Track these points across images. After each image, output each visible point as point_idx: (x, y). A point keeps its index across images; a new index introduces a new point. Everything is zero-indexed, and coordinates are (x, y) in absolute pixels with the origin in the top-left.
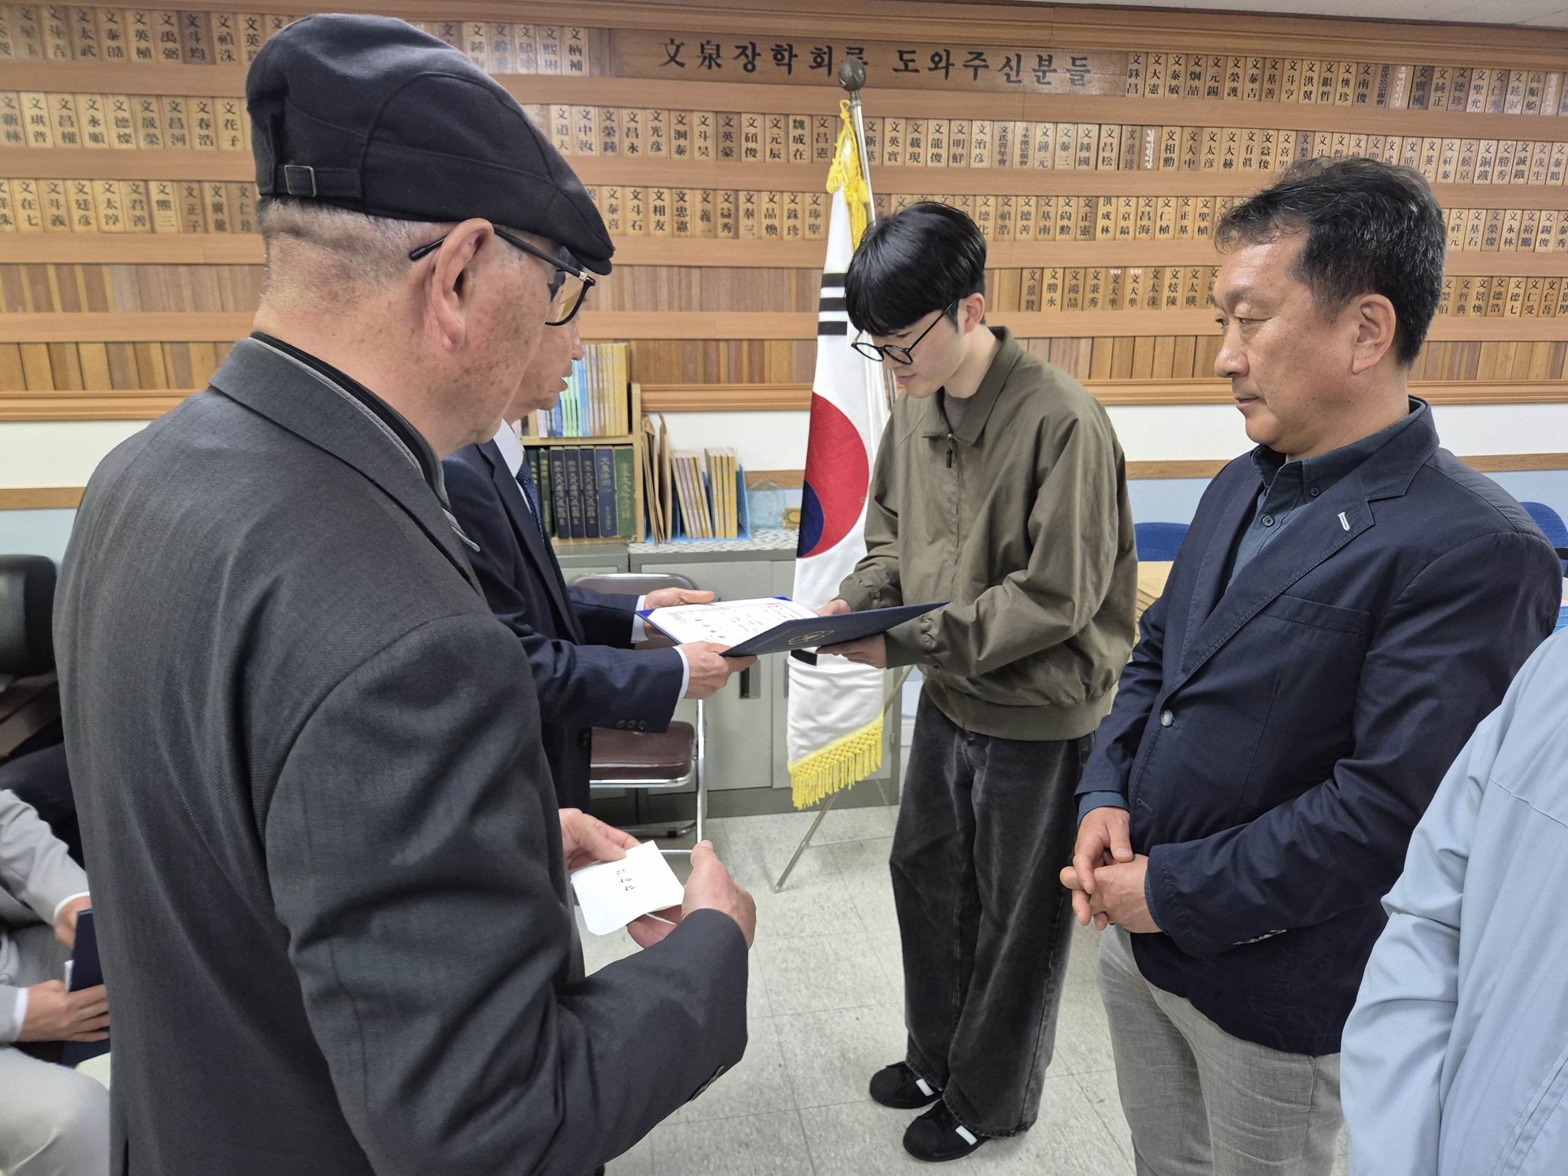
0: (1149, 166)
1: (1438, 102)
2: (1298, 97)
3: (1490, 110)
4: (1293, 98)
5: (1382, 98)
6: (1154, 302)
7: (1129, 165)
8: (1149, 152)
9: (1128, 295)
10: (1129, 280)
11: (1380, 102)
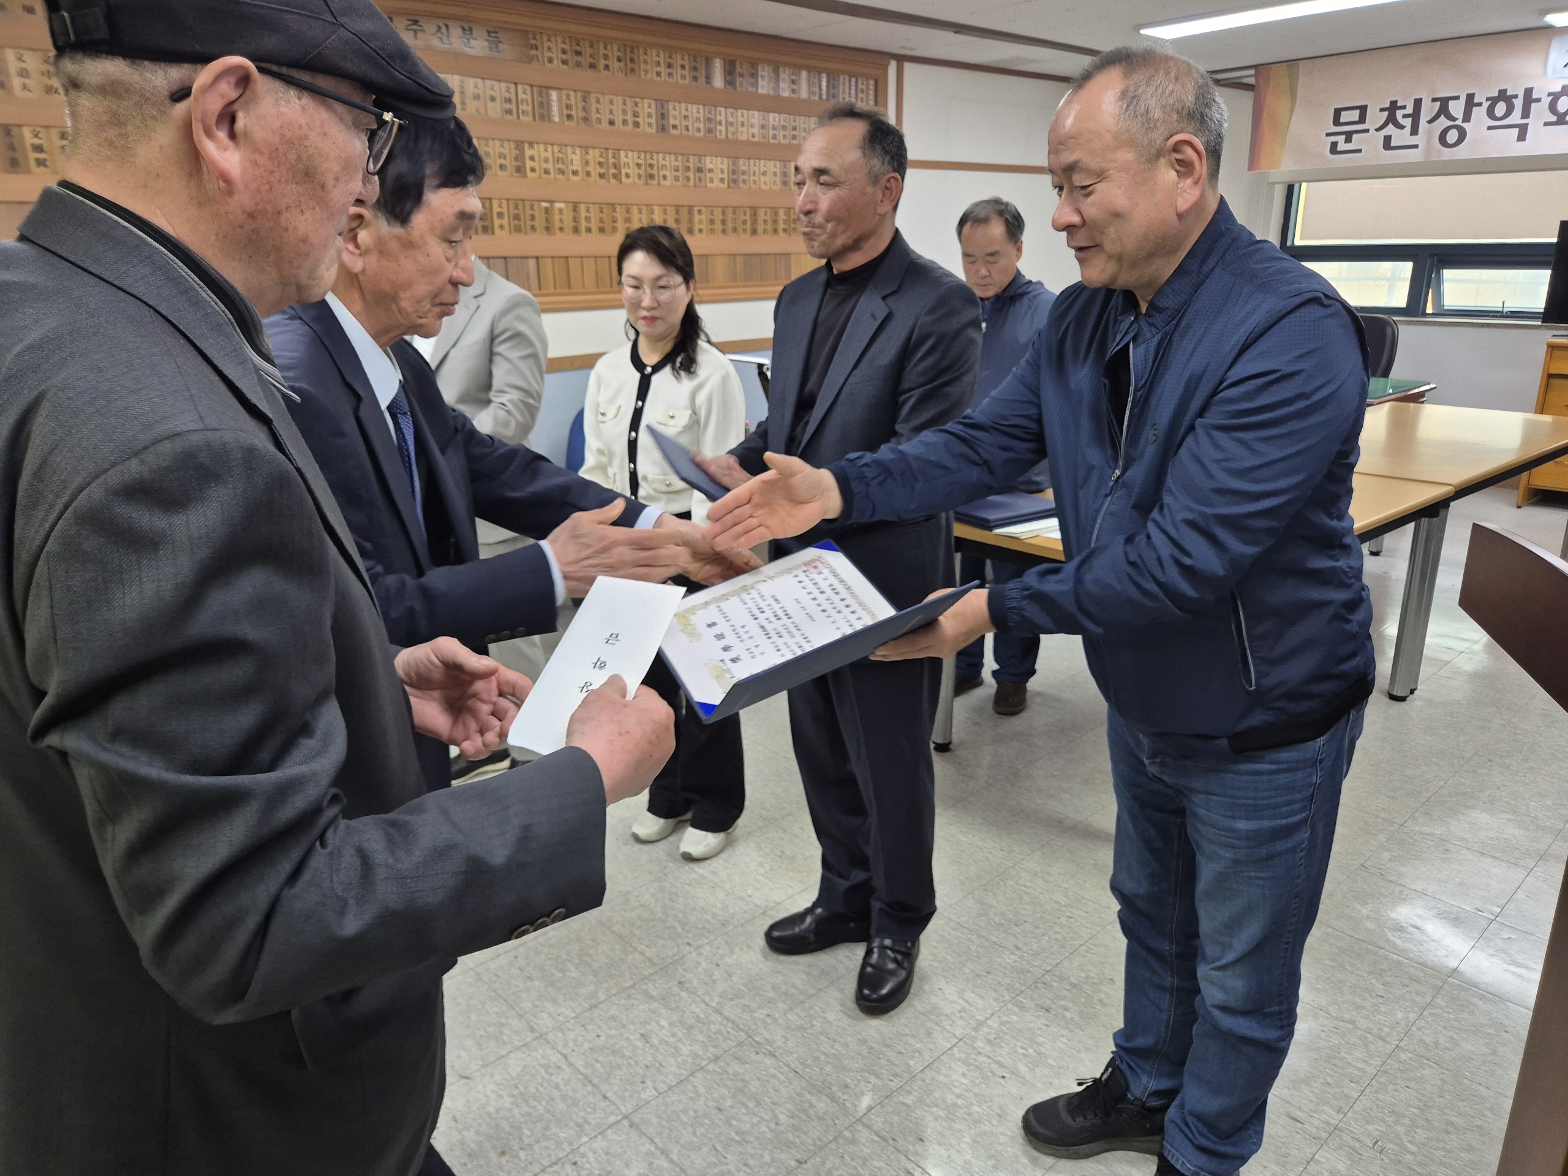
0: (557, 119)
1: (741, 85)
2: (651, 75)
3: (772, 93)
4: (649, 76)
5: (709, 79)
6: (576, 230)
7: (542, 117)
8: (555, 108)
9: (557, 224)
10: (556, 213)
11: (707, 82)
